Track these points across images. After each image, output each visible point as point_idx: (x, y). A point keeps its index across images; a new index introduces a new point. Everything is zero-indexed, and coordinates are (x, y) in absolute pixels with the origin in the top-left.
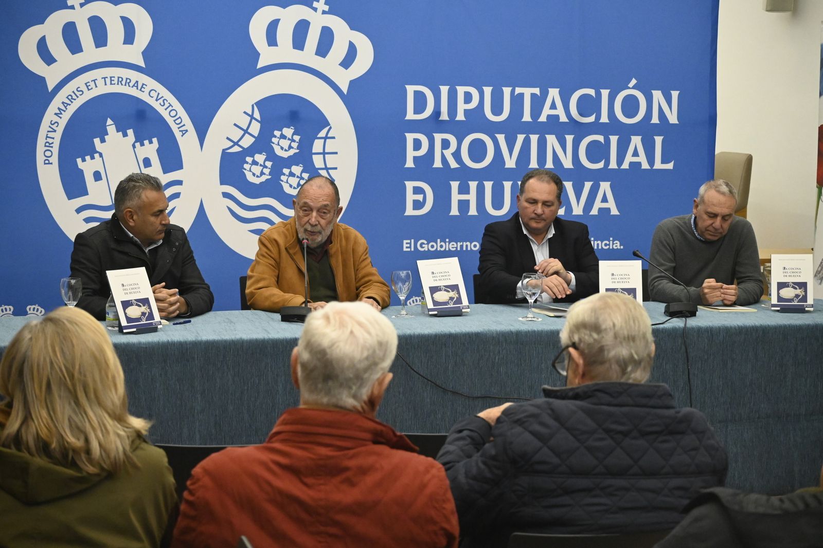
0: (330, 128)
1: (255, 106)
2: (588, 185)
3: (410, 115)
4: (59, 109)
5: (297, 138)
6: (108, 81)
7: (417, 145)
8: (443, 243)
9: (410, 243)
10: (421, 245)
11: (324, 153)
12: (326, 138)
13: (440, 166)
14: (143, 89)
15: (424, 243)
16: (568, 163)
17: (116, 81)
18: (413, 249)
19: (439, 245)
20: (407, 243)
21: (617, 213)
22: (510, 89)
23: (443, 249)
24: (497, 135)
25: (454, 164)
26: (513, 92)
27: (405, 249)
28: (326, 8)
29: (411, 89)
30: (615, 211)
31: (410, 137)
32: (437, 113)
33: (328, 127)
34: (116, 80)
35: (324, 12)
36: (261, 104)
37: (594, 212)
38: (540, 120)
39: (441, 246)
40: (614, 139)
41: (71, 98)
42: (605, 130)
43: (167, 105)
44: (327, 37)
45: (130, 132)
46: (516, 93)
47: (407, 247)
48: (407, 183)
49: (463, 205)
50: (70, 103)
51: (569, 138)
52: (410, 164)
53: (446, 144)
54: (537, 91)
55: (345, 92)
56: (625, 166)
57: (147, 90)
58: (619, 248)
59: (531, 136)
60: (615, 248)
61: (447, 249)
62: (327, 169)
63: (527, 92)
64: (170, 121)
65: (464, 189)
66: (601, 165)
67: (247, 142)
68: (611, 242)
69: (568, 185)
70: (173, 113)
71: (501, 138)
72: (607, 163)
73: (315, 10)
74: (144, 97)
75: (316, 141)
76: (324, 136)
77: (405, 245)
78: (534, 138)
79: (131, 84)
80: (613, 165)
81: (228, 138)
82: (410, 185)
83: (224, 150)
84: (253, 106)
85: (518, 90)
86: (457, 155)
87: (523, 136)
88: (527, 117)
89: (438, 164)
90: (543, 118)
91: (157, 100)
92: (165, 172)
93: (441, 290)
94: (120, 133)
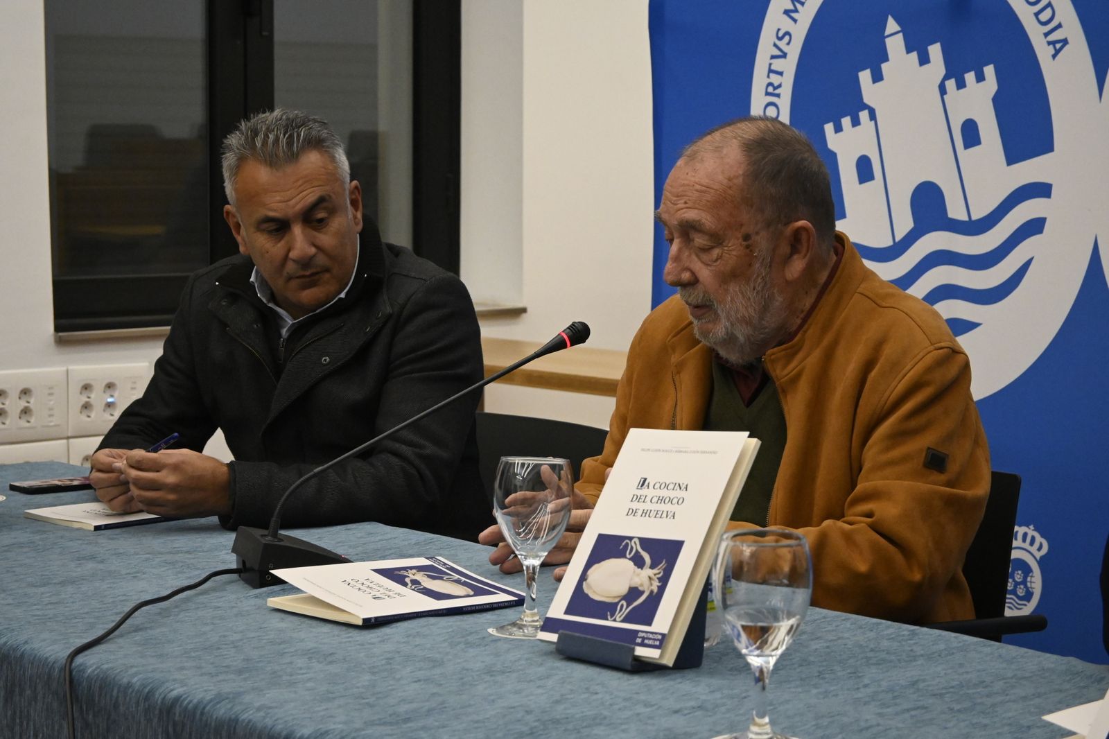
64: (1025, 15)
92: (1012, 158)
93: (621, 555)
94: (914, 55)
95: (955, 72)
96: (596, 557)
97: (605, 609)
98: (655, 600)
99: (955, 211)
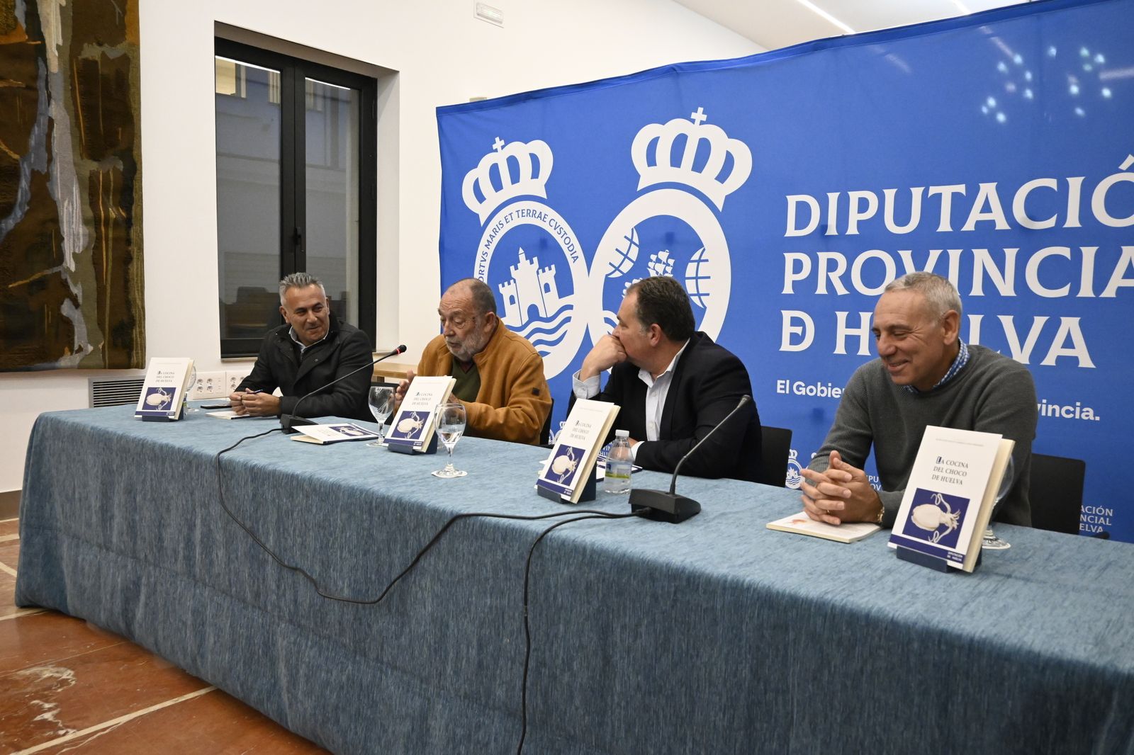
0: (704, 250)
1: (634, 230)
2: (1039, 322)
3: (791, 231)
4: (488, 241)
5: (671, 262)
6: (520, 213)
7: (798, 266)
8: (824, 388)
9: (785, 385)
10: (799, 386)
11: (697, 278)
12: (699, 261)
13: (825, 292)
14: (545, 220)
15: (801, 386)
16: (1006, 288)
17: (525, 214)
18: (787, 392)
19: (819, 389)
20: (781, 384)
21: (1091, 365)
22: (922, 189)
23: (824, 395)
24: (900, 252)
25: (841, 290)
26: (925, 193)
27: (779, 391)
28: (704, 118)
29: (792, 200)
30: (1086, 362)
31: (790, 257)
32: (823, 227)
33: (702, 249)
34: (525, 212)
35: (702, 123)
36: (641, 228)
37: (1050, 360)
38: (965, 228)
39: (822, 391)
40: (1089, 253)
41: (495, 231)
42: (1074, 239)
43: (563, 233)
44: (704, 148)
45: (535, 259)
46: (930, 194)
47: (781, 389)
48: (784, 312)
49: (852, 342)
50: (494, 235)
51: (1011, 254)
52: (788, 289)
53: (832, 265)
54: (961, 189)
55: (720, 209)
56: (1110, 292)
57: (547, 220)
58: (1092, 418)
59: (951, 252)
60: (1084, 417)
61: (829, 396)
62: (699, 295)
63: (946, 192)
64: (564, 248)
65: (853, 322)
66: (1064, 292)
67: (627, 267)
68: (1078, 409)
69: (1007, 322)
70: (567, 241)
71: (906, 256)
72: (1076, 287)
73: (693, 121)
74: (545, 226)
75: (690, 265)
76: (697, 259)
77: (779, 386)
78: (955, 255)
79: (537, 215)
80: (1086, 290)
81: (610, 264)
82: (787, 315)
83: (607, 275)
84: (632, 229)
85: (933, 190)
86: (846, 279)
87: (939, 252)
88: (945, 226)
89: (821, 289)
90: (969, 226)
91: (555, 229)
92: (560, 297)
93: (410, 417)
94: (528, 261)
95: (542, 266)
96: (402, 418)
97: (404, 435)
98: (420, 431)
99: (542, 314)
